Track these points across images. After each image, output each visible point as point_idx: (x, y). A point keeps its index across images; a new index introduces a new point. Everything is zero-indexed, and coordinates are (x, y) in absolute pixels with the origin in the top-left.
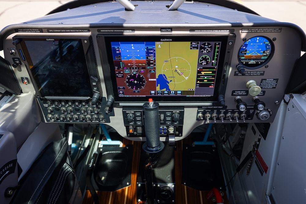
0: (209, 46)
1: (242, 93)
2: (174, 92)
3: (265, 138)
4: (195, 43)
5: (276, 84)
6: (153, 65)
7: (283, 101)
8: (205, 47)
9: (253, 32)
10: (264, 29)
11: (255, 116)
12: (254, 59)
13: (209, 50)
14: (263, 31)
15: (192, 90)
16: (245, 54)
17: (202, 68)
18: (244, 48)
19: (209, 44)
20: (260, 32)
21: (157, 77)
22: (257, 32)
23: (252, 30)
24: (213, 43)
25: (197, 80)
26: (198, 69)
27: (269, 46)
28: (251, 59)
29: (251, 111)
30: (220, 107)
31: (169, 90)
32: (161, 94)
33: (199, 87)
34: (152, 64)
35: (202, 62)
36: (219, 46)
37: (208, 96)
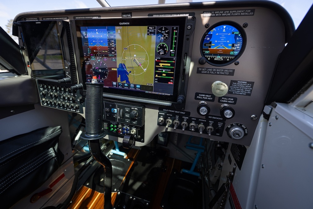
0: (167, 31)
1: (208, 97)
2: (133, 85)
3: (240, 168)
4: (152, 28)
5: (251, 91)
6: (114, 53)
7: (262, 116)
8: (162, 32)
9: (217, 16)
10: (231, 12)
11: (225, 132)
12: (220, 55)
13: (166, 36)
14: (229, 14)
15: (151, 85)
16: (210, 47)
17: (160, 58)
18: (208, 39)
19: (166, 29)
20: (225, 16)
21: (118, 67)
22: (222, 16)
23: (216, 12)
24: (170, 28)
25: (156, 73)
26: (156, 60)
27: (239, 37)
28: (217, 55)
29: (220, 125)
30: (183, 113)
31: (129, 82)
32: (122, 86)
33: (157, 82)
34: (113, 51)
35: (160, 52)
36: (176, 31)
37: (168, 95)
